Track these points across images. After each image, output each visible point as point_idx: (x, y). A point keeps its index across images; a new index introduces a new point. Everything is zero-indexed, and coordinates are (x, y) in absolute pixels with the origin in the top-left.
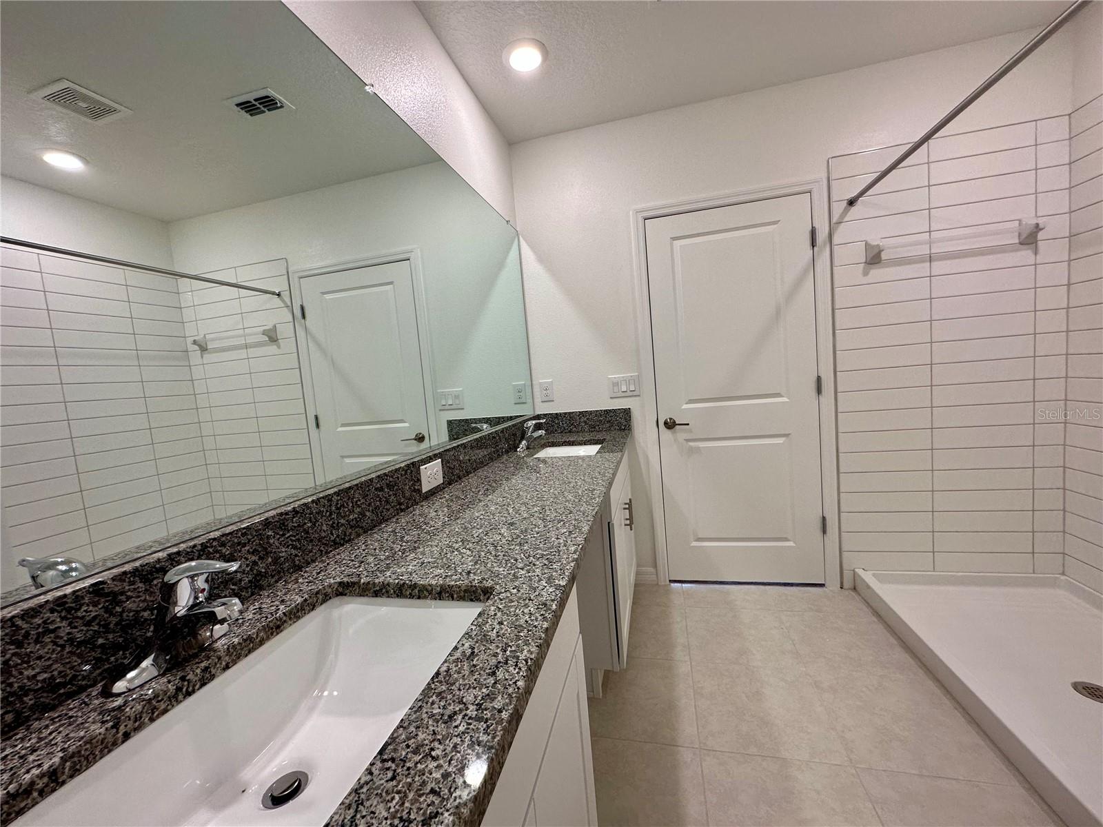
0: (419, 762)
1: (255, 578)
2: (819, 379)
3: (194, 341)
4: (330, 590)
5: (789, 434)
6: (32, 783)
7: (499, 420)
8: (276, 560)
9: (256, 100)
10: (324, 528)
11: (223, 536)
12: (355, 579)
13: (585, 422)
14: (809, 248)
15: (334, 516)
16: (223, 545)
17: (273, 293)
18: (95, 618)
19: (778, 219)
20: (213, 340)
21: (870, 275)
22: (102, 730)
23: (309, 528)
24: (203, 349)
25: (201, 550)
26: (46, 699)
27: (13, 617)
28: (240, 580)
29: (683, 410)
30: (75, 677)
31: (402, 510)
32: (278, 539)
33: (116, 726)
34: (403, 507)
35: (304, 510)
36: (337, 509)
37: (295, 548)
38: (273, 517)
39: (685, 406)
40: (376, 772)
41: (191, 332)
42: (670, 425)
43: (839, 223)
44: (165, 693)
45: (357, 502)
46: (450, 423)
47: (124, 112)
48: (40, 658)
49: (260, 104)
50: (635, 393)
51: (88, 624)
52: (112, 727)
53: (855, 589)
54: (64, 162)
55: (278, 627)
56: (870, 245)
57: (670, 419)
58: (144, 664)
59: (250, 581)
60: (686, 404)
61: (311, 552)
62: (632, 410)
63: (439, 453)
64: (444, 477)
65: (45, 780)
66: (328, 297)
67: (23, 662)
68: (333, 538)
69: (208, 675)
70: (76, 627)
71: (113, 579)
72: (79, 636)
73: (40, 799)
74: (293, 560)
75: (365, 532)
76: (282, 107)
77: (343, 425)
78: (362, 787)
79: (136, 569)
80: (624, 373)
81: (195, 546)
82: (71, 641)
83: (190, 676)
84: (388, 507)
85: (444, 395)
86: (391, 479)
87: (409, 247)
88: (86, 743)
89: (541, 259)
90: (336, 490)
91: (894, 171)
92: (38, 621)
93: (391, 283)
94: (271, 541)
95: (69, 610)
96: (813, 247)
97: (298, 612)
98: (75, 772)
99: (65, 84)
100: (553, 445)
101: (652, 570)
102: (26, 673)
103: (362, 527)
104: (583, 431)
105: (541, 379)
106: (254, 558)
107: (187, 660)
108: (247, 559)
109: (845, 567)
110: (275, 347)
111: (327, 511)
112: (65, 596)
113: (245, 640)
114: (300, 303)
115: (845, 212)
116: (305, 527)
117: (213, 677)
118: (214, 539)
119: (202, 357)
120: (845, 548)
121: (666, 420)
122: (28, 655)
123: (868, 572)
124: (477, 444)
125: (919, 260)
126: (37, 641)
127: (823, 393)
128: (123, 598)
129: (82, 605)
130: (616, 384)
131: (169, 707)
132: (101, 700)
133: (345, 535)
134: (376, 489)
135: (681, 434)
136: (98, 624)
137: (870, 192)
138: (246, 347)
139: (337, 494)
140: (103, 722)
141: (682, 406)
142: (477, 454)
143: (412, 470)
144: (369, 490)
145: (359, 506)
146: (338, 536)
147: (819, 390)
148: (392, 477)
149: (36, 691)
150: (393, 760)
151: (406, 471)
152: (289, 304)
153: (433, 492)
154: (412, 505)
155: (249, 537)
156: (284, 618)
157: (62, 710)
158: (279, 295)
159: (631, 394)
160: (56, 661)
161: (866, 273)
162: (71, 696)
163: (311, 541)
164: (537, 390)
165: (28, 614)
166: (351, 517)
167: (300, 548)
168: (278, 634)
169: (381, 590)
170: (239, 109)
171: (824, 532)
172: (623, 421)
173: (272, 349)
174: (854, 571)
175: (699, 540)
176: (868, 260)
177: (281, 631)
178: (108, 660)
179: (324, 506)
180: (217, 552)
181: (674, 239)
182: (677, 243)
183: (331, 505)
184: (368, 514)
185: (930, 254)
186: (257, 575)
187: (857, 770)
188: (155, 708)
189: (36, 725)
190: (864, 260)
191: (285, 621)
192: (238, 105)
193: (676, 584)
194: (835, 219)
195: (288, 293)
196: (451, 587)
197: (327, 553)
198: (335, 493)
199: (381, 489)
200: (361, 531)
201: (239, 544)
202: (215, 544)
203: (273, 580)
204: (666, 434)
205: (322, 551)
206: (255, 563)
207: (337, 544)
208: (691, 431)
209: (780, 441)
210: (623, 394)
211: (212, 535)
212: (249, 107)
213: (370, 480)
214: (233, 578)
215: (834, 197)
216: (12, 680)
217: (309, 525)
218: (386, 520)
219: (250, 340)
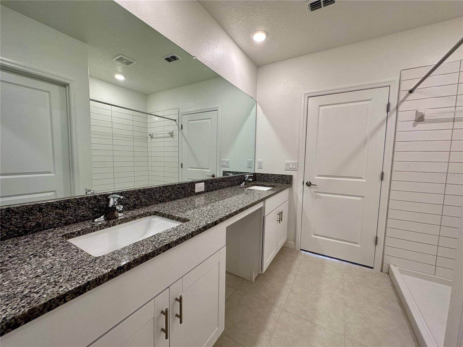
0: (140, 246)
1: (134, 205)
2: (383, 174)
3: (150, 134)
4: (152, 213)
5: (364, 196)
6: (75, 232)
7: (237, 173)
8: (141, 202)
9: (170, 57)
10: (157, 196)
11: (127, 191)
12: (159, 211)
13: (273, 178)
14: (385, 112)
15: (161, 193)
16: (127, 194)
17: (173, 120)
18: (94, 203)
19: (371, 99)
20: (155, 134)
21: (417, 127)
22: (89, 227)
23: (152, 195)
24: (152, 137)
25: (121, 194)
26: (82, 219)
27: (78, 198)
28: (130, 204)
29: (316, 179)
30: (88, 216)
31: (186, 197)
32: (142, 196)
33: (92, 227)
34: (187, 196)
35: (151, 189)
36: (162, 191)
37: (147, 200)
38: (142, 189)
39: (316, 177)
40: (131, 245)
41: (150, 131)
42: (309, 184)
43: (403, 101)
44: (104, 224)
45: (169, 190)
46: (224, 172)
47: (135, 63)
48: (82, 209)
49: (172, 58)
50: (295, 169)
51: (92, 204)
52: (91, 227)
53: (388, 273)
54: (120, 78)
55: (135, 218)
56: (418, 112)
57: (309, 182)
58: (102, 217)
59: (133, 206)
60: (317, 176)
61: (152, 202)
62: (293, 176)
63: (204, 181)
64: (205, 189)
65: (77, 233)
66: (190, 122)
67: (79, 209)
68: (160, 200)
69: (114, 224)
70: (90, 205)
71: (99, 196)
72: (90, 207)
73: (76, 236)
74: (146, 203)
75: (171, 200)
76: (178, 59)
77: (190, 168)
78: (127, 247)
79: (104, 195)
80: (292, 161)
81: (119, 192)
82: (88, 207)
83: (110, 222)
84: (181, 194)
85: (223, 161)
86: (183, 186)
87: (216, 106)
88: (86, 228)
89: (265, 112)
90: (163, 186)
91: (428, 77)
92: (82, 201)
93: (210, 119)
94: (140, 196)
95: (89, 200)
96: (388, 112)
97: (141, 216)
98: (83, 234)
99: (121, 56)
100: (257, 185)
101: (293, 243)
102: (79, 211)
103: (170, 199)
104: (272, 182)
105: (258, 159)
106: (134, 199)
107: (111, 219)
108: (133, 199)
109: (384, 262)
110: (172, 138)
111: (159, 191)
112: (88, 197)
113: (125, 218)
114: (181, 124)
115: (407, 96)
116: (151, 194)
117: (115, 225)
118: (124, 192)
119: (151, 140)
120: (385, 253)
121: (307, 182)
122: (80, 208)
123: (396, 267)
124: (222, 180)
125: (447, 120)
126: (82, 205)
127: (384, 180)
128: (101, 201)
129: (91, 200)
130: (288, 165)
131: (104, 228)
132: (92, 222)
133: (164, 200)
134: (177, 188)
135: (313, 189)
136: (94, 205)
137: (418, 87)
138: (164, 137)
139: (163, 187)
140: (90, 226)
141: (315, 177)
142: (221, 183)
143: (192, 184)
144: (174, 188)
145: (170, 192)
146: (161, 199)
147: (382, 179)
148: (184, 185)
149: (80, 216)
150: (136, 245)
151: (189, 185)
152: (178, 124)
153: (200, 193)
154: (190, 196)
155: (134, 193)
156: (137, 216)
157: (85, 222)
158: (175, 120)
159: (293, 169)
160: (85, 211)
161: (414, 125)
162: (87, 220)
163: (153, 199)
164: (256, 163)
165: (81, 199)
166: (167, 195)
167: (149, 200)
168: (134, 220)
169: (164, 215)
170: (166, 60)
171: (376, 244)
172: (289, 180)
173: (171, 139)
174: (389, 265)
175: (315, 235)
176: (416, 119)
177: (136, 219)
178: (95, 214)
179: (158, 190)
180: (125, 195)
181: (320, 106)
182: (322, 108)
183: (160, 190)
184: (173, 195)
185: (454, 118)
186: (135, 204)
187: (346, 338)
188: (101, 227)
189: (79, 223)
190: (414, 119)
191: (137, 217)
192: (165, 59)
193: (303, 251)
194: (401, 99)
195: (178, 120)
196: (180, 218)
197: (157, 203)
198: (162, 186)
199: (179, 188)
200: (170, 200)
201: (131, 194)
202: (124, 193)
203: (139, 207)
204: (306, 188)
205: (155, 203)
206: (135, 201)
207: (160, 202)
208: (317, 188)
209: (359, 199)
210: (290, 169)
211: (124, 191)
212: (169, 60)
213: (175, 185)
214: (128, 203)
215: (402, 89)
216: (76, 212)
217: (152, 194)
218: (179, 198)
219: (165, 135)
